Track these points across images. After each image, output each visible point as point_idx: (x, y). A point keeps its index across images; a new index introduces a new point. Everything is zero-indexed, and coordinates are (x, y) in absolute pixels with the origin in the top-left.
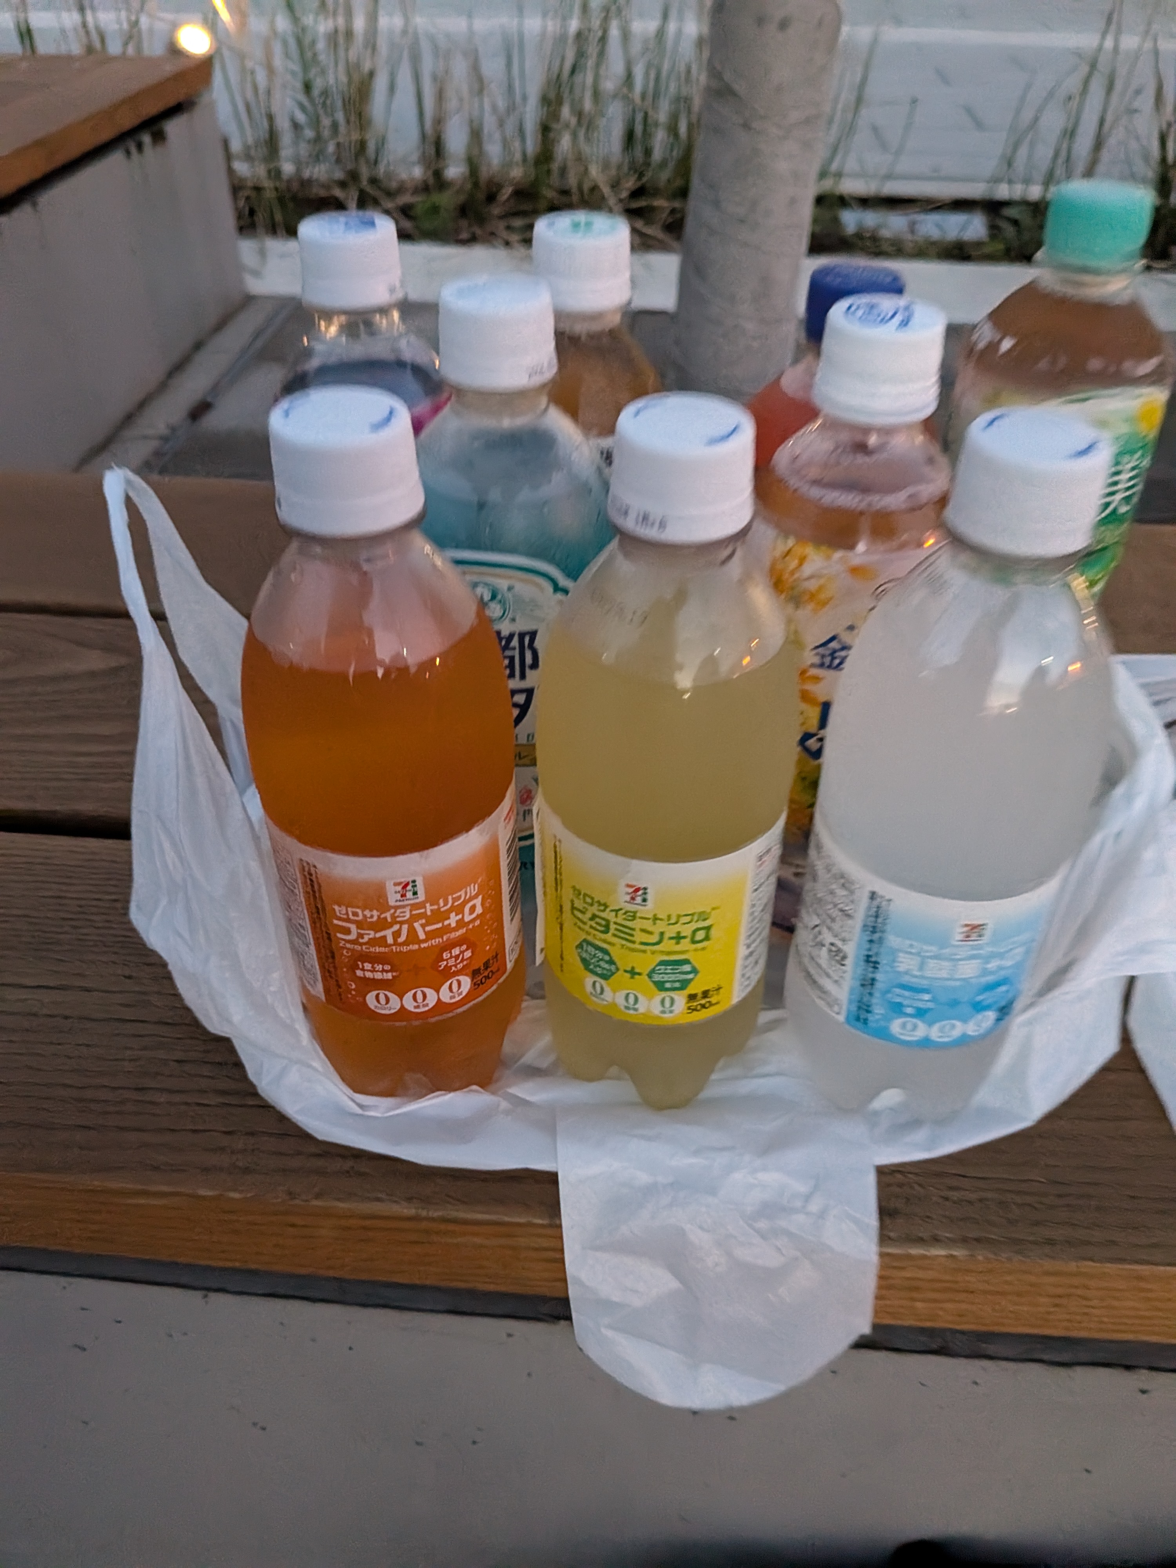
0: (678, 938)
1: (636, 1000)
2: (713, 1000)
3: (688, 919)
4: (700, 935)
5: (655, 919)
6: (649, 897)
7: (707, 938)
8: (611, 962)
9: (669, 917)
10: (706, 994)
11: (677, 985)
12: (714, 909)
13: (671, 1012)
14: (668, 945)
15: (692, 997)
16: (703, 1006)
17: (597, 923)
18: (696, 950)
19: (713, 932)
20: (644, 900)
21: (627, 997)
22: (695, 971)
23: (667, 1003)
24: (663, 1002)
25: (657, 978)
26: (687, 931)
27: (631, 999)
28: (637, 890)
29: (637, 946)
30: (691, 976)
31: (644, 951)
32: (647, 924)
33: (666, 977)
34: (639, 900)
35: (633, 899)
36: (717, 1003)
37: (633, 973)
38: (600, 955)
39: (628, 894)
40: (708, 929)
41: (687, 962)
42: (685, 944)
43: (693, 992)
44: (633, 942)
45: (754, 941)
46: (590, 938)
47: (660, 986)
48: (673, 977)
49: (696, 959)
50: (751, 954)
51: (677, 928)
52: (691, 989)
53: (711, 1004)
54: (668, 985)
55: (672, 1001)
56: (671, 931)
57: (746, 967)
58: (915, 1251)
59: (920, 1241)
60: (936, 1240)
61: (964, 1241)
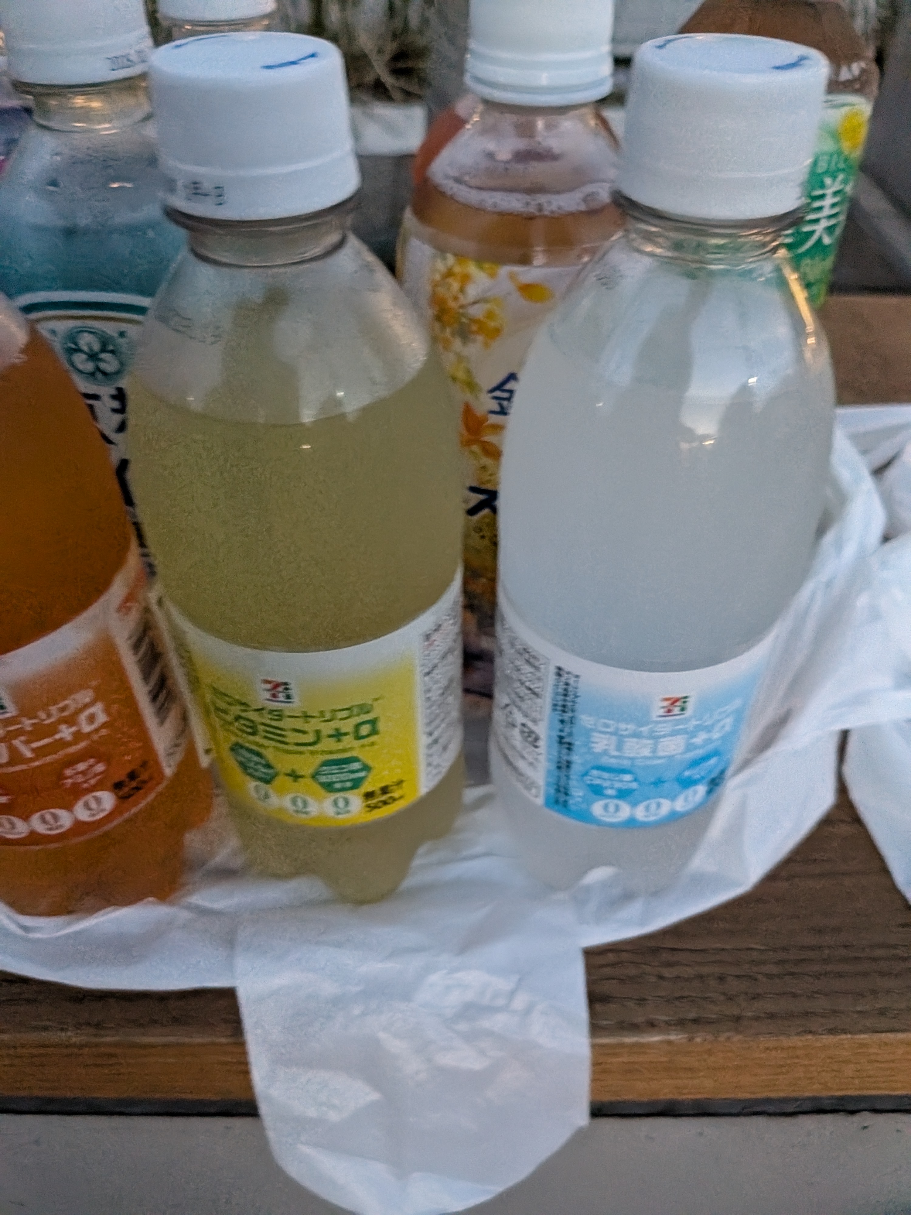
0: (338, 735)
1: (305, 804)
2: (396, 795)
3: (345, 714)
4: (365, 730)
5: (306, 717)
6: (293, 692)
7: (374, 732)
8: (268, 766)
9: (322, 713)
10: (385, 790)
11: (349, 784)
12: (376, 699)
13: (348, 812)
14: (328, 744)
15: (369, 795)
16: (385, 803)
17: (244, 725)
18: (363, 746)
19: (381, 726)
20: (288, 697)
21: (294, 801)
22: (366, 768)
23: (341, 804)
24: (335, 803)
25: (323, 779)
26: (348, 726)
27: (300, 804)
28: (277, 685)
29: (289, 747)
30: (362, 774)
31: (301, 753)
32: (299, 724)
33: (334, 778)
34: (281, 697)
35: (274, 696)
36: (401, 797)
37: (295, 776)
38: (255, 758)
39: (268, 690)
40: (373, 722)
41: (355, 760)
42: (348, 741)
43: (370, 789)
44: (286, 743)
45: (437, 727)
46: (240, 741)
47: (329, 787)
48: (343, 777)
49: (365, 755)
50: (436, 742)
51: (334, 724)
52: (367, 787)
53: (394, 800)
54: (338, 786)
55: (347, 802)
56: (327, 729)
57: (430, 756)
58: (629, 1039)
59: (634, 1028)
60: (652, 1025)
61: (681, 1024)
